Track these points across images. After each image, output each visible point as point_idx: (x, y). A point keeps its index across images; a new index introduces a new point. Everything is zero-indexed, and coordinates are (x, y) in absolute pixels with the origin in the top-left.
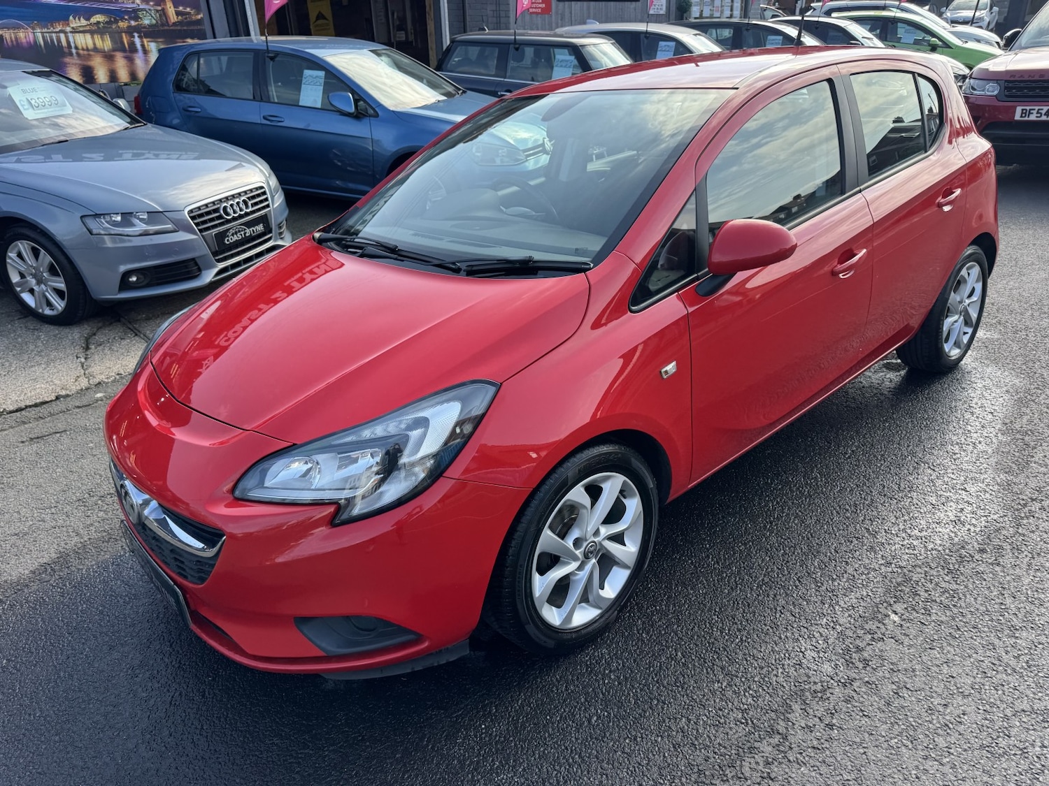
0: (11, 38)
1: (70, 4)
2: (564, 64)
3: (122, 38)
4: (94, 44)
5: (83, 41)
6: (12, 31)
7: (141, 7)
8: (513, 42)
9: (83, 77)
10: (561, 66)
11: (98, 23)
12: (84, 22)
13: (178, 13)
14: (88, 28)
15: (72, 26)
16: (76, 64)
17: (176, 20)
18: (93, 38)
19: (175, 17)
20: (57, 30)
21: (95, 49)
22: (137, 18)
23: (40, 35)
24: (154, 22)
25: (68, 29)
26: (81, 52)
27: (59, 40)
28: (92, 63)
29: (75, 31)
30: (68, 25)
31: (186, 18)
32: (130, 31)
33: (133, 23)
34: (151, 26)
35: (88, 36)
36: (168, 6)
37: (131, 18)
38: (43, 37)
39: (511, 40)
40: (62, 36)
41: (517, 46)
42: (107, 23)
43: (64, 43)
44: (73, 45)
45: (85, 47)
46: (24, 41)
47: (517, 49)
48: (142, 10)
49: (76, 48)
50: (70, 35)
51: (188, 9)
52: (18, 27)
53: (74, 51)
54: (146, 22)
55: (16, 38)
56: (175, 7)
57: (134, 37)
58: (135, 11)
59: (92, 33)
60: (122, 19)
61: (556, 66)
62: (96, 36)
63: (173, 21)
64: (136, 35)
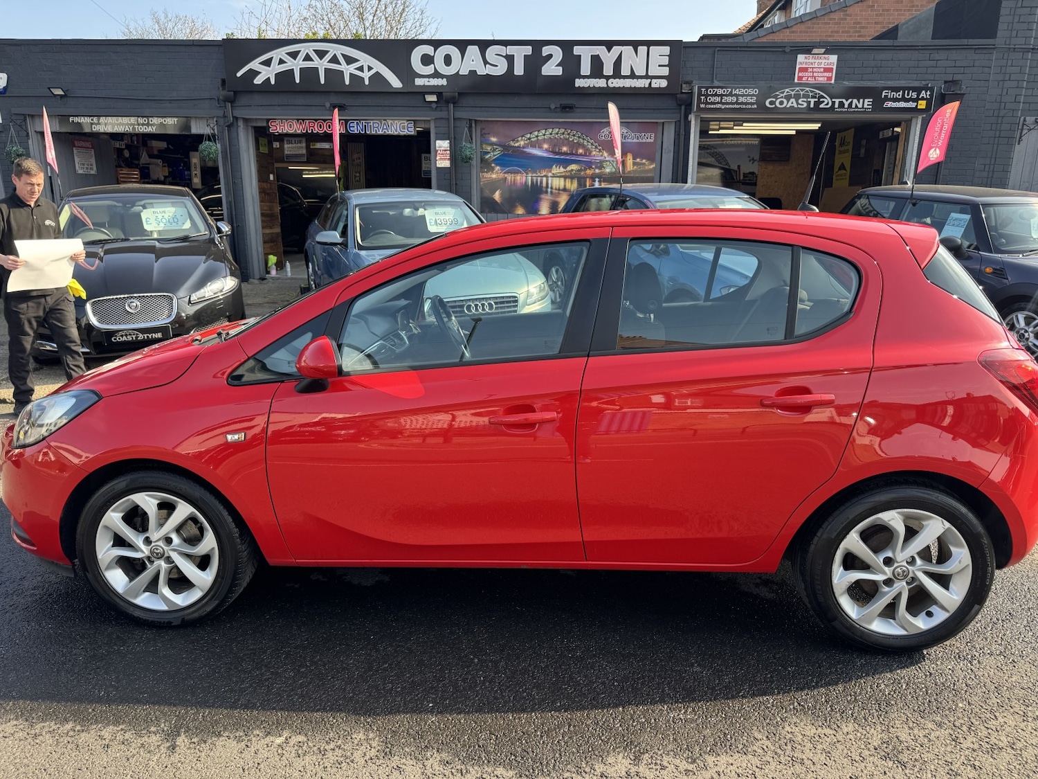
0: (511, 181)
1: (557, 157)
2: (956, 223)
3: (586, 181)
4: (565, 186)
5: (558, 183)
6: (513, 175)
7: (607, 159)
8: (909, 197)
9: (551, 208)
10: (953, 225)
11: (572, 170)
12: (562, 169)
13: (634, 164)
14: (564, 174)
15: (553, 172)
16: (548, 199)
17: (632, 169)
18: (565, 181)
19: (632, 166)
20: (542, 175)
21: (565, 190)
22: (601, 167)
23: (530, 178)
24: (614, 170)
25: (550, 174)
26: (554, 191)
27: (541, 182)
28: (558, 199)
29: (554, 176)
30: (551, 171)
31: (640, 168)
32: (593, 178)
33: (597, 171)
34: (610, 173)
35: (562, 180)
36: (628, 158)
37: (596, 168)
38: (532, 179)
39: (908, 194)
40: (544, 179)
41: (914, 201)
42: (578, 171)
43: (544, 184)
44: (550, 186)
45: (557, 188)
46: (519, 181)
47: (914, 205)
48: (607, 161)
49: (552, 188)
50: (550, 179)
51: (644, 161)
52: (518, 172)
53: (549, 190)
54: (608, 170)
55: (514, 180)
56: (634, 158)
57: (595, 181)
58: (602, 162)
59: (565, 177)
60: (590, 168)
61: (948, 225)
62: (567, 180)
63: (629, 169)
64: (597, 180)
